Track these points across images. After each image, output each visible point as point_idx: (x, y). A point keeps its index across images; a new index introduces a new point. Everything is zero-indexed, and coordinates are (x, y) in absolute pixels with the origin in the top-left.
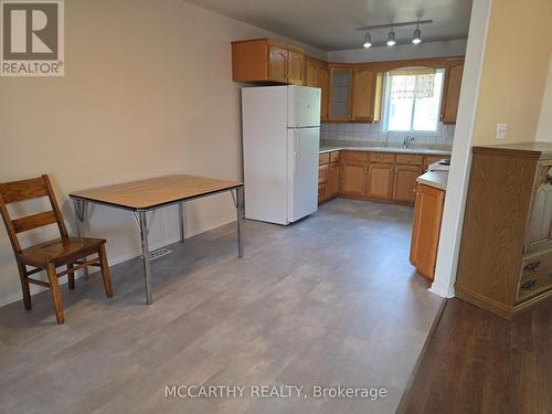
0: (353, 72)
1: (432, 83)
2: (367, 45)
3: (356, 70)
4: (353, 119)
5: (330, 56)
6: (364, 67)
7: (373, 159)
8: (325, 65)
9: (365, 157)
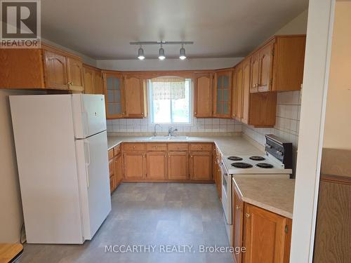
0: (124, 78)
1: (184, 88)
2: (141, 58)
3: (126, 77)
4: (127, 115)
5: (99, 64)
6: (131, 74)
7: (149, 149)
8: (99, 72)
9: (142, 147)
